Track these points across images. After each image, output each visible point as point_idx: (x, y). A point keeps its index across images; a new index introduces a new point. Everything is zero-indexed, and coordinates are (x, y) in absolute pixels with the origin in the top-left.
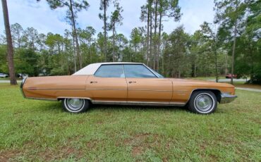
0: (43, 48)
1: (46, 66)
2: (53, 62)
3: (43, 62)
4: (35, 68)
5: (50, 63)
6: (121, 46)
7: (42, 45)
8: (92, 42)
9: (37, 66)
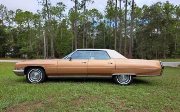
0: (12, 25)
1: (15, 44)
2: (22, 41)
3: (12, 41)
4: (4, 47)
5: (19, 41)
6: (95, 22)
7: (10, 23)
8: (62, 19)
9: (6, 45)
